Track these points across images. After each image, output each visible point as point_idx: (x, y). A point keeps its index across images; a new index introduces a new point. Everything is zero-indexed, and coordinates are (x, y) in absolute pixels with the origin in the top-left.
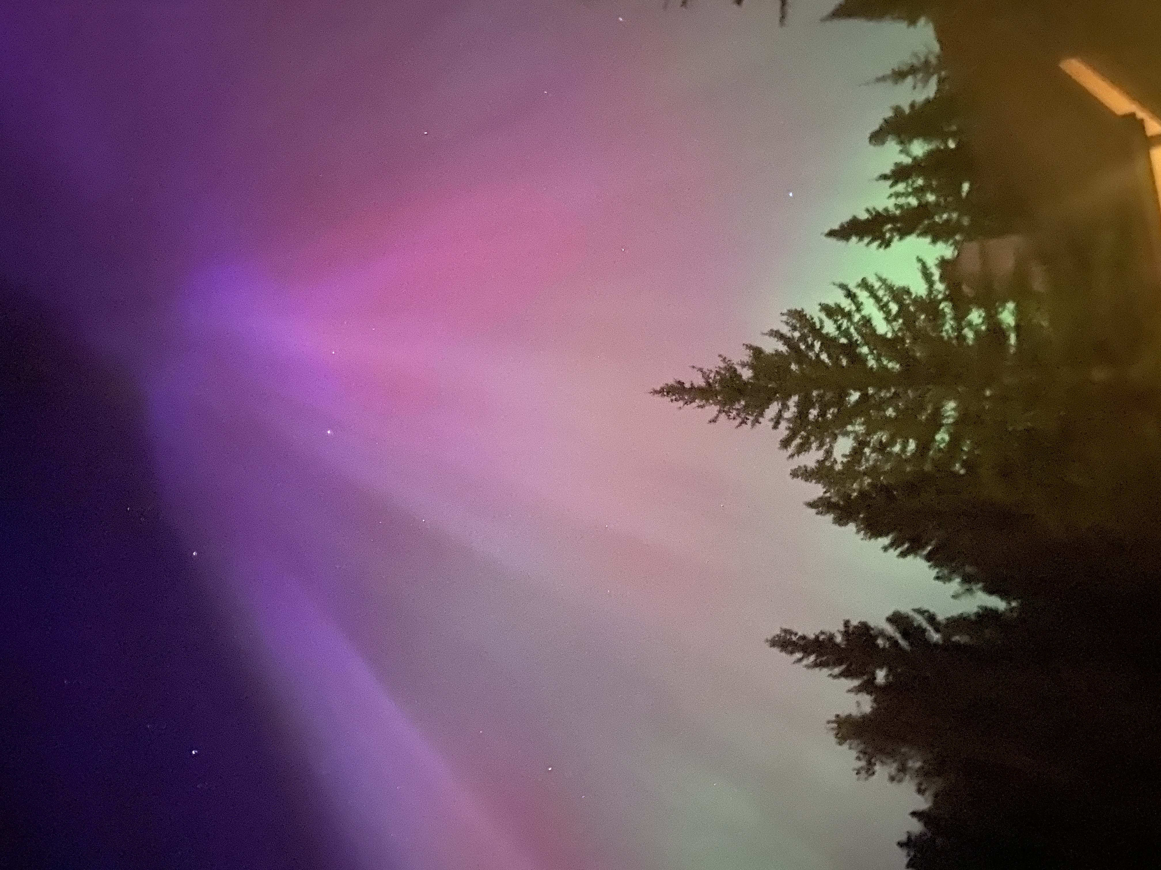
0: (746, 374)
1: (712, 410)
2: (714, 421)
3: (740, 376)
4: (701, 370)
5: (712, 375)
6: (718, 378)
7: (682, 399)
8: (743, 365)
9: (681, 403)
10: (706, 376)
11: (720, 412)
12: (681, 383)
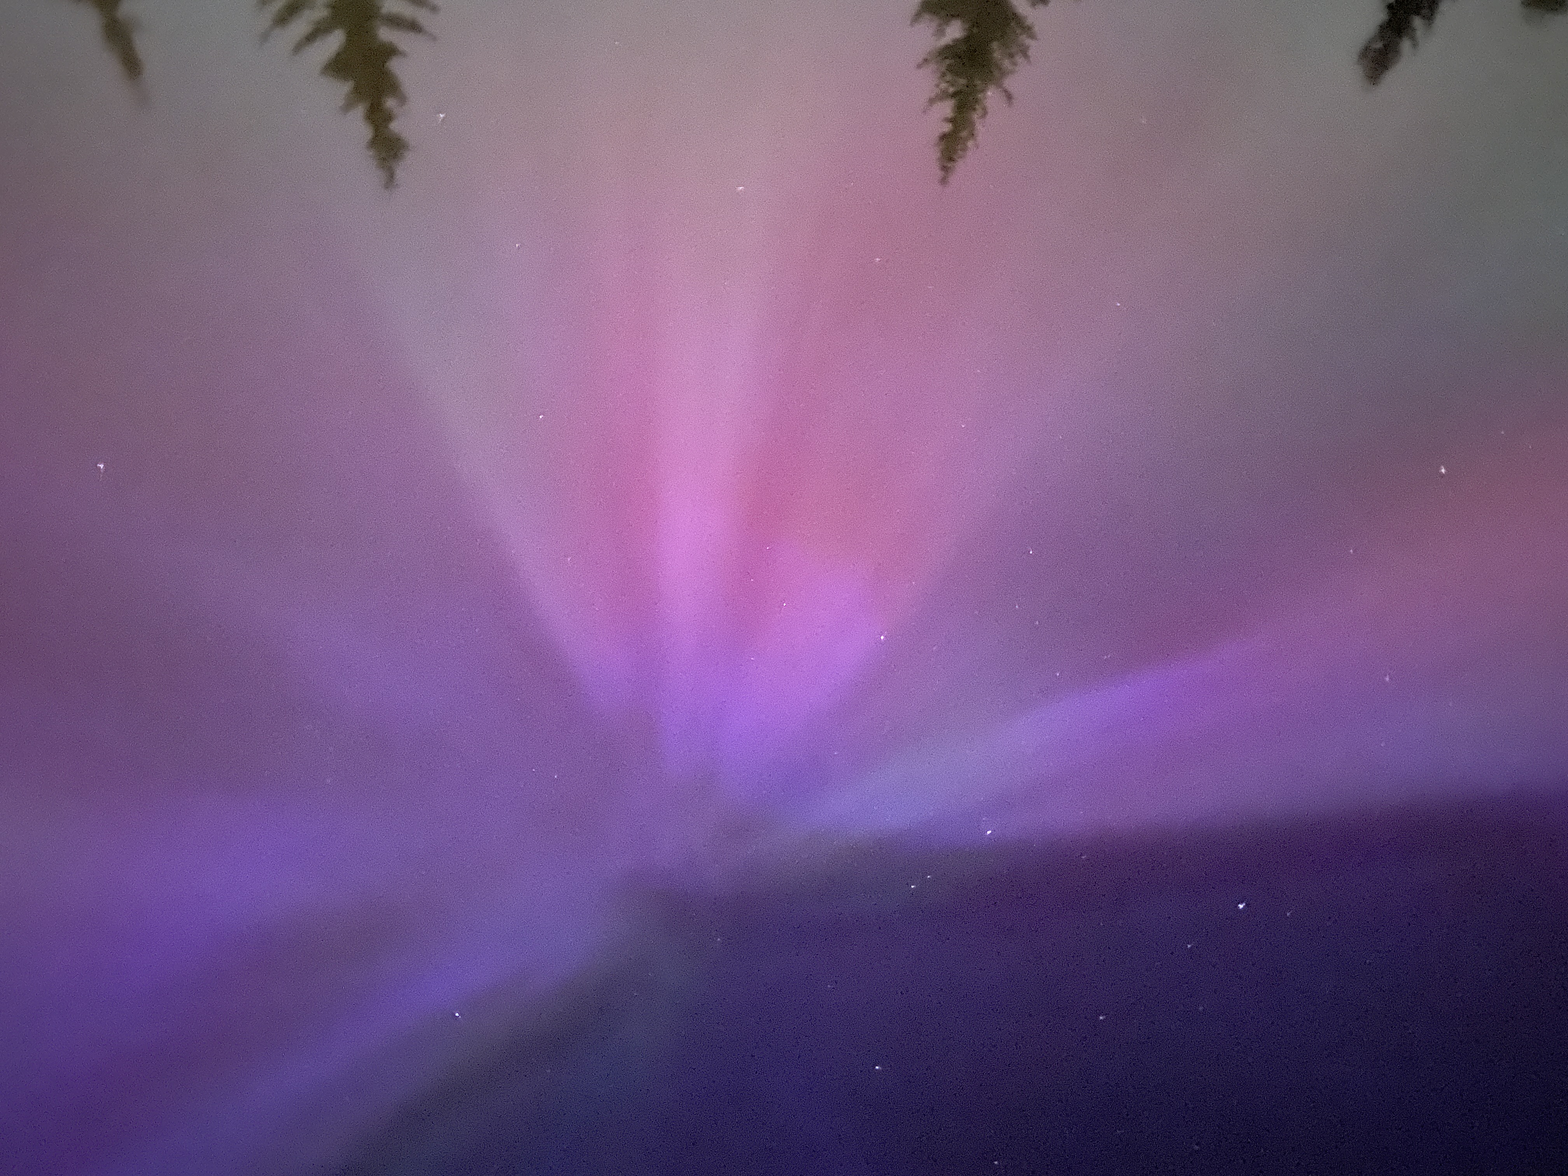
0: (955, 31)
1: (991, 96)
2: (1009, 97)
3: (956, 41)
4: (932, 101)
5: (944, 85)
6: (949, 77)
7: (966, 139)
8: (940, 32)
9: (970, 144)
10: (943, 96)
11: (999, 85)
12: (944, 137)
